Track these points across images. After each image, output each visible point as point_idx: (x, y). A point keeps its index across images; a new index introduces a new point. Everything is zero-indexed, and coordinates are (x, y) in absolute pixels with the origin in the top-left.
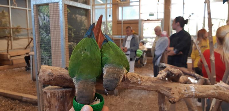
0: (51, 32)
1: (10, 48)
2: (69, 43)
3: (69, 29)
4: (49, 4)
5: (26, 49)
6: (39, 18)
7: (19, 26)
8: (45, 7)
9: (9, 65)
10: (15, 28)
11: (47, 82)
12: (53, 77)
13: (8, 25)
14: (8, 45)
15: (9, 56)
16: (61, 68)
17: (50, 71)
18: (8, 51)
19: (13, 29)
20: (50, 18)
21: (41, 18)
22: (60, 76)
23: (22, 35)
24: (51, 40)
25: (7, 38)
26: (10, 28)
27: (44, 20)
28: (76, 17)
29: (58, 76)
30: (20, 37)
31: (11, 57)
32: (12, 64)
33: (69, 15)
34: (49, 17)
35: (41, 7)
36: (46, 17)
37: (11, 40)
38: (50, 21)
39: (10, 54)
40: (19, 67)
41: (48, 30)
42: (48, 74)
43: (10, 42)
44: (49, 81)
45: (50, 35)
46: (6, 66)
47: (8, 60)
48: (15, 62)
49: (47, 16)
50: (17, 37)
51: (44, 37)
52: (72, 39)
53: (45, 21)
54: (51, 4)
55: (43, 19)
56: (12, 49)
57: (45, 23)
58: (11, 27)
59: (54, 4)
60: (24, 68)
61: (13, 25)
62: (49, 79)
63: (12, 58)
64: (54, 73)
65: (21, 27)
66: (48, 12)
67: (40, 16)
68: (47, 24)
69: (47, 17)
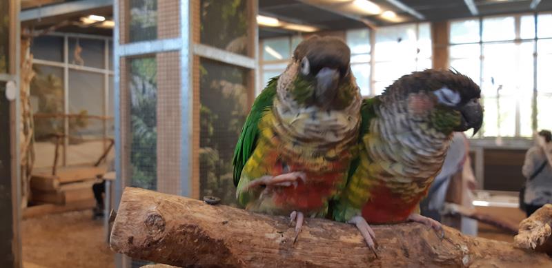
0: (158, 123)
1: (60, 163)
2: (202, 151)
3: (203, 115)
4: (158, 55)
5: (96, 165)
6: (132, 87)
7: (85, 112)
8: (146, 62)
9: (54, 203)
10: (75, 116)
11: (143, 249)
12: (162, 231)
13: (60, 109)
14: (57, 155)
15: (56, 183)
16: (191, 200)
17: (154, 209)
18: (54, 169)
19: (70, 117)
20: (158, 87)
21: (137, 89)
22: (189, 230)
23: (90, 133)
24: (158, 141)
25: (54, 139)
26: (64, 116)
27: (144, 91)
28: (221, 87)
29: (182, 226)
30: (84, 137)
31: (62, 184)
32: (63, 203)
33: (204, 81)
34: (155, 85)
35: (137, 63)
36: (148, 86)
37: (63, 144)
38: (158, 96)
39: (58, 178)
40: (77, 210)
41: (152, 118)
42: (146, 222)
43: (61, 148)
44: (149, 245)
45: (155, 129)
46: (47, 207)
47: (54, 192)
48: (69, 197)
49: (151, 82)
50: (77, 137)
51: (142, 134)
52: (209, 140)
53: (146, 96)
54: (162, 55)
55: (141, 91)
56: (64, 165)
57: (144, 101)
58: (67, 112)
59: (169, 54)
60: (89, 213)
61: (70, 109)
62: (149, 238)
63: (64, 188)
64: (168, 218)
65: (90, 113)
66: (154, 75)
67: (135, 84)
68: (149, 103)
69: (151, 86)
